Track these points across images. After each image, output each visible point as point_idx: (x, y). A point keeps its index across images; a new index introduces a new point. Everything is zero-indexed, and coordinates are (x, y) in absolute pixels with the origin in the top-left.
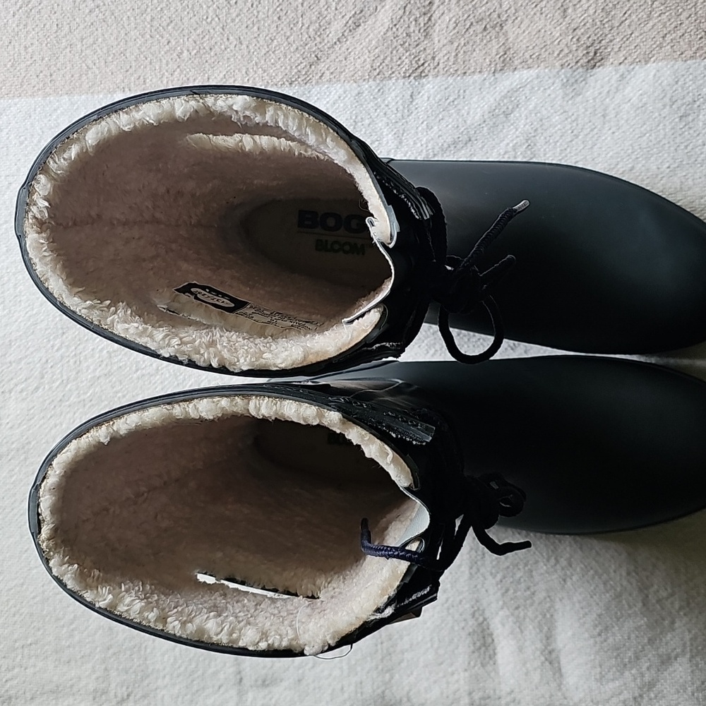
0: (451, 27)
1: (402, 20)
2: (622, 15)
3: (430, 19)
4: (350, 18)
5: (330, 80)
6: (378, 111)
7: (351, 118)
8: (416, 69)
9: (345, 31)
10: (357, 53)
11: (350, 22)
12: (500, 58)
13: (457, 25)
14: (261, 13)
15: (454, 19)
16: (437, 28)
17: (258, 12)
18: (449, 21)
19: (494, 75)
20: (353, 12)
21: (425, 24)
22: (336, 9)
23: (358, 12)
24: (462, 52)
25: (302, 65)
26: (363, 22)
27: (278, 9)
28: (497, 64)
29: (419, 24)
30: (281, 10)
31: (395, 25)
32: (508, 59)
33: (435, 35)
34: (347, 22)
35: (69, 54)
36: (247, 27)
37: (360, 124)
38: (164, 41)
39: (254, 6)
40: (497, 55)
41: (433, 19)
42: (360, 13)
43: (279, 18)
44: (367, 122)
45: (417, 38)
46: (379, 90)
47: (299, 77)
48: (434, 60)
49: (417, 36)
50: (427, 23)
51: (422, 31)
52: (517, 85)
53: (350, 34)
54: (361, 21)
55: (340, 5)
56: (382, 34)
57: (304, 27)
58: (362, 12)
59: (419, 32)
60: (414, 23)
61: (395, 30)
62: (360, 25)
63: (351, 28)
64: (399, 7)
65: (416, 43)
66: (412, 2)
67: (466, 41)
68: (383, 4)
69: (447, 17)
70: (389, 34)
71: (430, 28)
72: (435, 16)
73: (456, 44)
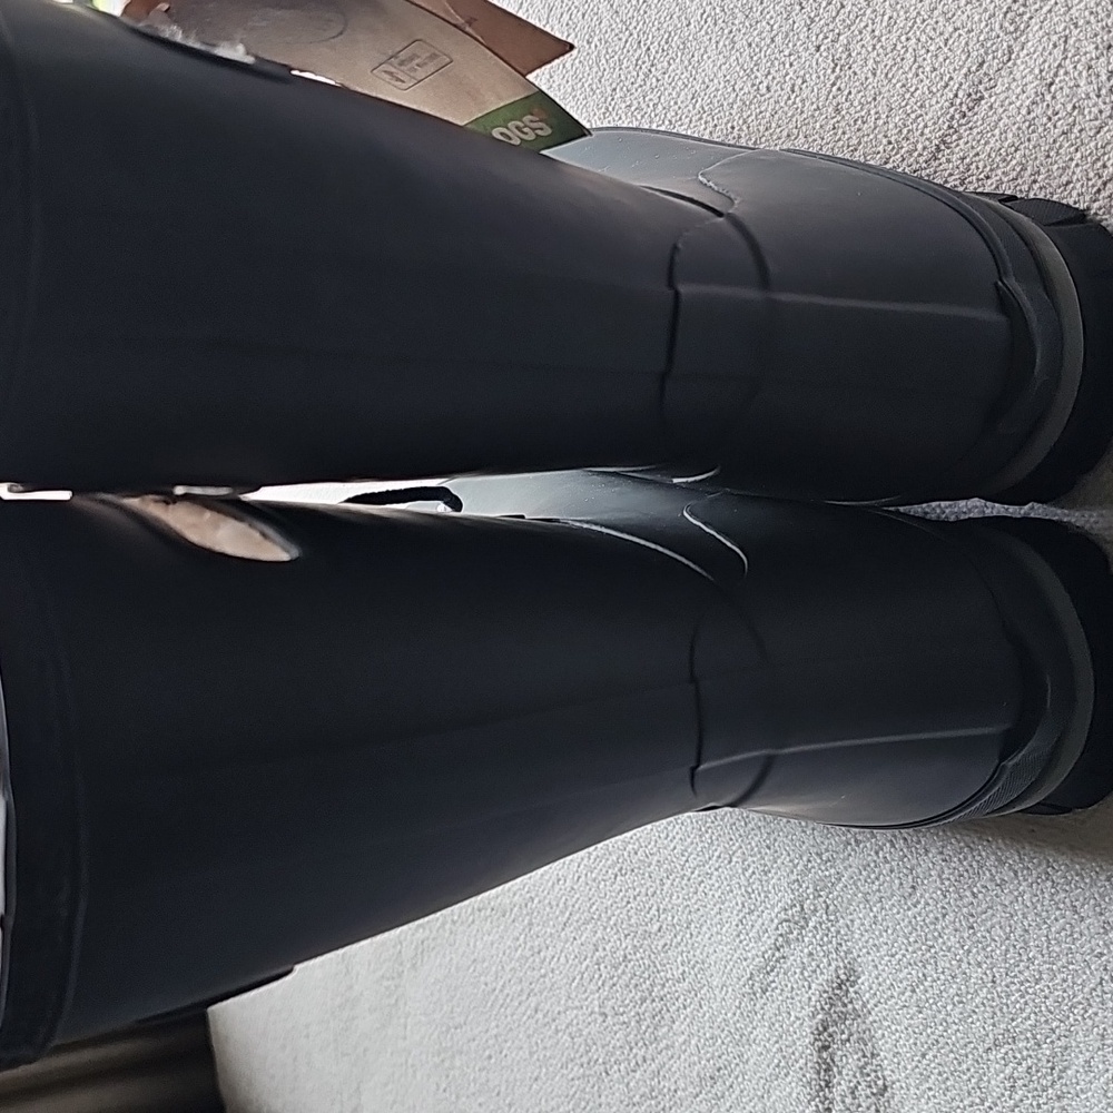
1: (1062, 72)
8: (1099, 191)
9: (952, 118)
10: (981, 165)
14: (807, 103)
17: (803, 101)
23: (974, 69)
26: (986, 89)
27: (834, 89)
29: (1098, 76)
30: (839, 89)
31: (1049, 86)
39: (796, 88)
43: (837, 111)
45: (1095, 110)
49: (1095, 105)
51: (1103, 92)
53: (963, 121)
54: (981, 87)
55: (941, 59)
56: (1024, 111)
57: (880, 122)
58: (981, 65)
59: (1098, 96)
60: (1084, 74)
61: (1048, 97)
62: (982, 98)
63: (964, 108)
64: (1054, 38)
65: (1097, 123)
66: (1081, 22)
68: (1022, 39)
70: (1039, 110)
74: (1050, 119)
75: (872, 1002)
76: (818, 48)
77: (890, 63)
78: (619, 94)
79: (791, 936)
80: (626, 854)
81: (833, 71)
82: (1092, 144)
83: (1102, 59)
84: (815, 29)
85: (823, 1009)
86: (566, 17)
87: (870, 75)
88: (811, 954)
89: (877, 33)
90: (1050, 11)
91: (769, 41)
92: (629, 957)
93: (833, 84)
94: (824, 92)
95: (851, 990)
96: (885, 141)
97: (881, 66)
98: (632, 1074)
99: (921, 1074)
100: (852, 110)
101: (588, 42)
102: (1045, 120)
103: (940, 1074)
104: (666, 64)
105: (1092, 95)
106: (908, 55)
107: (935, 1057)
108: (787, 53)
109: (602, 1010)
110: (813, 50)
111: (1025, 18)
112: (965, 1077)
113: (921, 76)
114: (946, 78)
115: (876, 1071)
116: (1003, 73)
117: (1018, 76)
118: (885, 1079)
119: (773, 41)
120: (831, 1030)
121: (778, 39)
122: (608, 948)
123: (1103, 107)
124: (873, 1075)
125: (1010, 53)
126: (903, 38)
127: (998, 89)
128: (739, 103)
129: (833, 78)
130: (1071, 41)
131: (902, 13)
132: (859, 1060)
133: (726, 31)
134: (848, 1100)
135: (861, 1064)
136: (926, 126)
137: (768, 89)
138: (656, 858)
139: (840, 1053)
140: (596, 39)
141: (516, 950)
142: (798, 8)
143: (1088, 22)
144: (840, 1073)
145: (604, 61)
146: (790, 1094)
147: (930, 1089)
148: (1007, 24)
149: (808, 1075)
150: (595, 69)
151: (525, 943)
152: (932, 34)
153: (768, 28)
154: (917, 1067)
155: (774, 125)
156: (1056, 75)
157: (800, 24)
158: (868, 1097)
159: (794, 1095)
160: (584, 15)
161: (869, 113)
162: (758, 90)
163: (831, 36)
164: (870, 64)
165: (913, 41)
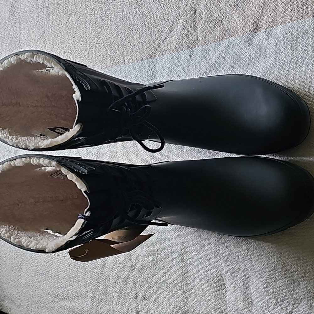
0: (203, 26)
1: (186, 26)
2: (266, 7)
3: (195, 24)
4: (169, 29)
5: (162, 55)
6: (179, 63)
7: (170, 68)
8: (191, 45)
9: (167, 34)
11: (169, 30)
12: (221, 34)
13: (205, 24)
15: (204, 22)
16: (198, 27)
17: (139, 32)
19: (219, 42)
20: (169, 26)
21: (194, 26)
22: (164, 26)
24: (207, 34)
25: (154, 50)
27: (146, 30)
28: (220, 37)
29: (192, 26)
31: (183, 28)
32: (224, 34)
33: (198, 29)
34: (168, 31)
35: (85, 59)
36: (136, 39)
37: (173, 70)
38: (111, 49)
39: (138, 30)
40: (219, 33)
41: (197, 23)
43: (146, 34)
44: (175, 68)
45: (191, 32)
46: (179, 55)
47: (153, 55)
48: (198, 40)
50: (195, 25)
51: (193, 29)
52: (227, 44)
53: (169, 35)
54: (172, 29)
55: (165, 24)
56: (179, 33)
57: (154, 35)
58: (172, 25)
60: (190, 26)
61: (183, 30)
62: (172, 31)
63: (169, 33)
64: (184, 21)
65: (191, 34)
66: (189, 18)
67: (208, 30)
68: (179, 21)
69: (201, 22)
70: (182, 32)
71: (196, 27)
72: (197, 22)
73: (205, 32)
76: (143, 23)
77: (156, 25)
78: (101, 33)
81: (146, 27)
84: (142, 20)
86: (90, 19)
87: (152, 27)
89: (154, 20)
90: (184, 16)
91: (133, 22)
94: (144, 31)
96: (155, 39)
97: (154, 26)
101: (95, 24)
102: (183, 34)
104: (111, 27)
105: (191, 30)
106: (159, 24)
108: (137, 24)
110: (142, 24)
111: (180, 17)
113: (162, 27)
116: (176, 27)
119: (134, 22)
121: (135, 22)
125: (177, 23)
127: (175, 29)
128: (126, 33)
129: (145, 28)
133: (125, 21)
137: (133, 31)
140: (97, 23)
142: (139, 17)
145: (98, 27)
148: (177, 19)
150: (96, 28)
152: (164, 20)
153: (133, 20)
155: (133, 37)
157: (139, 19)
160: (94, 19)
161: (152, 34)
162: (130, 31)
163: (145, 21)
164: (152, 25)
165: (160, 22)
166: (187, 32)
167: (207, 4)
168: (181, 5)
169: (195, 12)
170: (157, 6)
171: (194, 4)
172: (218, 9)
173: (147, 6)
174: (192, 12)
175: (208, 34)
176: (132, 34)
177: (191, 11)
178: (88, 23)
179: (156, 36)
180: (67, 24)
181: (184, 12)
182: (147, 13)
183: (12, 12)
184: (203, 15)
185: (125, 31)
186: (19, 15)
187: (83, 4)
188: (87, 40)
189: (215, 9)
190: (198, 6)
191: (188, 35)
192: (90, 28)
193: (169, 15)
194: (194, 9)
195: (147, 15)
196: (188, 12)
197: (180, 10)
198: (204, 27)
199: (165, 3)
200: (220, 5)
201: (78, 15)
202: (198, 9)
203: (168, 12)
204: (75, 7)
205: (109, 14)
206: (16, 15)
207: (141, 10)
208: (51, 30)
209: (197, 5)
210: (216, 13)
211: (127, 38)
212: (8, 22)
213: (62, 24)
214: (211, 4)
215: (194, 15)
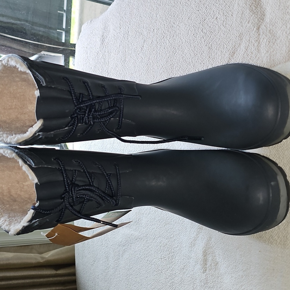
0: (267, 44)
1: (249, 46)
3: (259, 43)
9: (230, 57)
12: (287, 54)
13: (269, 43)
14: (204, 56)
15: (268, 40)
16: (262, 46)
17: (203, 56)
18: (266, 41)
20: (232, 48)
22: (226, 48)
23: (233, 47)
28: (286, 58)
29: (255, 46)
31: (247, 50)
33: (262, 50)
34: (230, 53)
39: (202, 54)
40: (285, 53)
41: (260, 42)
42: (234, 47)
43: (209, 57)
50: (258, 45)
51: (256, 49)
54: (235, 51)
55: (228, 45)
56: (243, 55)
57: (217, 59)
58: (235, 46)
59: (255, 50)
60: (253, 46)
61: (247, 52)
62: (235, 53)
64: (247, 40)
65: (255, 56)
66: (252, 37)
67: (273, 49)
68: (242, 41)
69: (265, 40)
70: (245, 54)
71: (259, 47)
72: (261, 40)
73: (269, 52)
74: (247, 56)
75: (214, 244)
76: (206, 45)
77: (219, 47)
78: (169, 58)
79: (200, 232)
80: (167, 220)
82: (255, 60)
83: (256, 43)
84: (206, 42)
85: (205, 247)
86: (160, 44)
87: (215, 50)
88: (203, 235)
89: (217, 42)
90: (247, 35)
91: (197, 45)
92: (167, 244)
93: (209, 52)
94: (207, 54)
95: (210, 242)
96: (218, 62)
97: (217, 48)
98: (167, 271)
99: (224, 258)
100: (212, 57)
101: (164, 48)
102: (246, 56)
103: (227, 257)
104: (178, 51)
105: (254, 50)
106: (222, 45)
107: (226, 254)
108: (200, 47)
109: (161, 257)
110: (205, 46)
111: (243, 36)
112: (232, 257)
113: (224, 49)
114: (229, 49)
115: (215, 260)
116: (239, 48)
117: (241, 48)
118: (217, 261)
120: (206, 251)
121: (199, 45)
122: (163, 243)
123: (256, 52)
124: (215, 261)
125: (240, 43)
126: (221, 42)
127: (238, 51)
128: (191, 58)
129: (209, 51)
130: (250, 40)
131: (221, 37)
132: (212, 258)
133: (190, 44)
134: (210, 267)
135: (212, 259)
136: (225, 59)
137: (197, 54)
138: (173, 220)
139: (208, 257)
141: (144, 247)
142: (203, 38)
143: (253, 37)
144: (208, 261)
145: (167, 52)
146: (198, 268)
147: (226, 261)
148: (239, 38)
149: (202, 263)
150: (165, 54)
151: (146, 245)
152: (226, 41)
153: (197, 42)
154: (223, 257)
155: (197, 62)
156: (248, 47)
157: (203, 41)
158: (214, 266)
159: (199, 268)
160: (164, 43)
161: (215, 57)
162: (195, 55)
163: (208, 43)
164: (215, 47)
165: (223, 42)
166: (251, 53)
167: (272, 18)
168: (243, 21)
169: (258, 29)
170: (219, 25)
171: (258, 19)
172: (284, 23)
173: (210, 26)
174: (255, 29)
175: (273, 55)
176: (196, 58)
177: (253, 27)
178: (158, 49)
179: (219, 59)
180: (142, 50)
181: (247, 29)
182: (210, 33)
183: (103, 41)
184: (268, 31)
185: (190, 55)
186: (107, 44)
187: (155, 28)
188: (157, 66)
189: (281, 23)
190: (263, 20)
191: (252, 57)
192: (160, 54)
193: (231, 35)
194: (257, 24)
195: (210, 35)
196: (251, 29)
197: (242, 28)
198: (269, 46)
199: (227, 21)
200: (286, 18)
201: (151, 40)
202: (262, 24)
203: (230, 31)
204: (148, 33)
205: (176, 37)
206: (105, 44)
207: (204, 31)
208: (130, 57)
209: (261, 19)
210: (281, 28)
211: (192, 63)
212: (100, 51)
213: (139, 51)
214: (276, 17)
215: (258, 33)
